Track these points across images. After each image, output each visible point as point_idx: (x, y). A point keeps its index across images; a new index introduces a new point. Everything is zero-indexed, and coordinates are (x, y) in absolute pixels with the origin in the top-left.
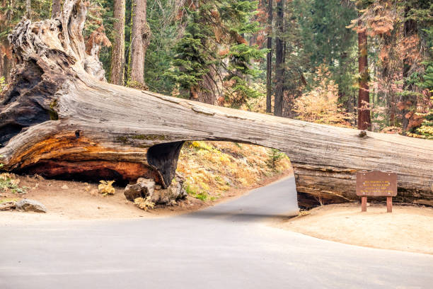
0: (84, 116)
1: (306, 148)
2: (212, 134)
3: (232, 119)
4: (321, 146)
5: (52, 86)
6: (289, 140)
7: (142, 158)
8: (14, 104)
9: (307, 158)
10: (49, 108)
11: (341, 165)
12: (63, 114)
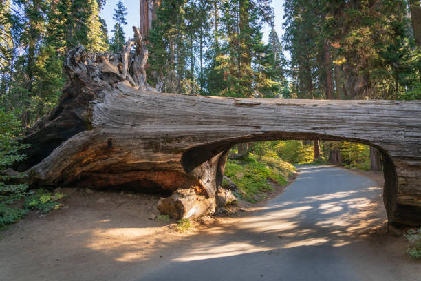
0: (116, 123)
2: (259, 128)
3: (285, 107)
7: (177, 166)
8: (57, 118)
10: (85, 119)
12: (95, 122)
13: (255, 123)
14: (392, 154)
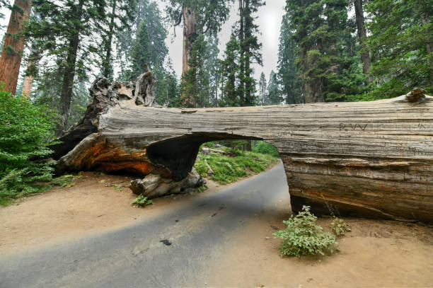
0: (111, 128)
1: (301, 132)
2: (190, 129)
3: (211, 113)
5: (100, 110)
6: (275, 125)
7: (145, 158)
9: (305, 147)
10: (95, 125)
12: (100, 128)
13: (189, 126)
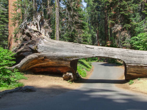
0: (47, 51)
1: (131, 58)
2: (94, 55)
3: (100, 49)
4: (136, 57)
5: (35, 41)
6: (124, 56)
7: (68, 65)
8: (22, 48)
9: (132, 62)
10: (34, 49)
11: (145, 64)
12: (39, 51)
13: (93, 53)
14: (126, 63)
